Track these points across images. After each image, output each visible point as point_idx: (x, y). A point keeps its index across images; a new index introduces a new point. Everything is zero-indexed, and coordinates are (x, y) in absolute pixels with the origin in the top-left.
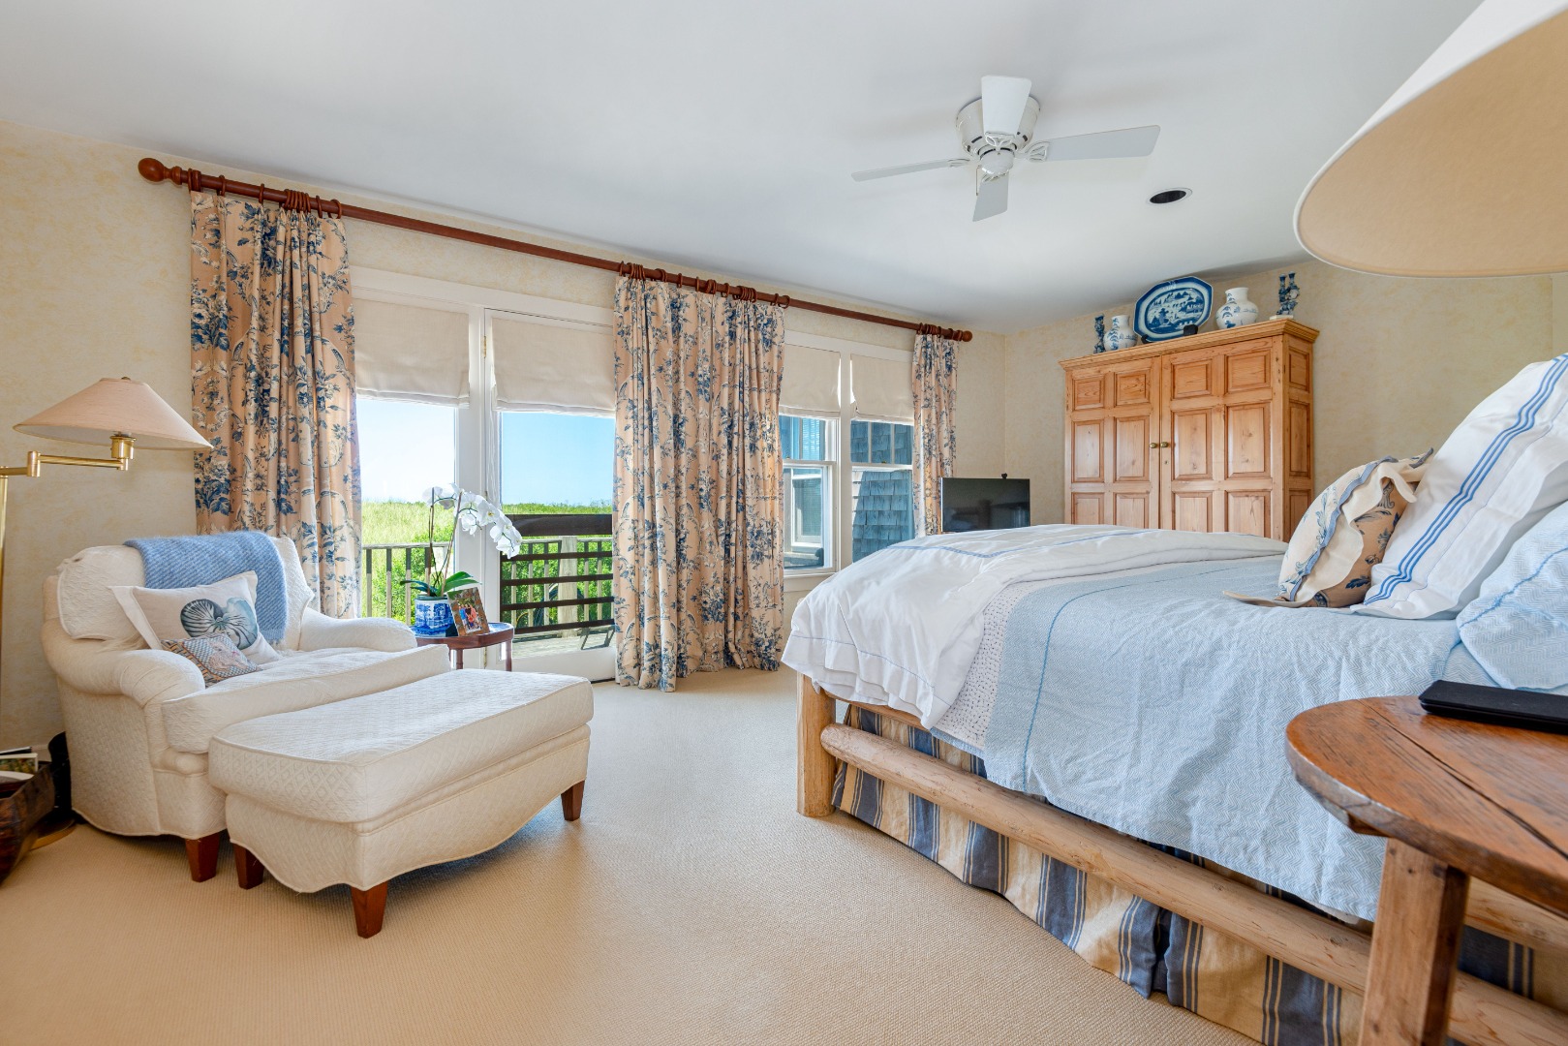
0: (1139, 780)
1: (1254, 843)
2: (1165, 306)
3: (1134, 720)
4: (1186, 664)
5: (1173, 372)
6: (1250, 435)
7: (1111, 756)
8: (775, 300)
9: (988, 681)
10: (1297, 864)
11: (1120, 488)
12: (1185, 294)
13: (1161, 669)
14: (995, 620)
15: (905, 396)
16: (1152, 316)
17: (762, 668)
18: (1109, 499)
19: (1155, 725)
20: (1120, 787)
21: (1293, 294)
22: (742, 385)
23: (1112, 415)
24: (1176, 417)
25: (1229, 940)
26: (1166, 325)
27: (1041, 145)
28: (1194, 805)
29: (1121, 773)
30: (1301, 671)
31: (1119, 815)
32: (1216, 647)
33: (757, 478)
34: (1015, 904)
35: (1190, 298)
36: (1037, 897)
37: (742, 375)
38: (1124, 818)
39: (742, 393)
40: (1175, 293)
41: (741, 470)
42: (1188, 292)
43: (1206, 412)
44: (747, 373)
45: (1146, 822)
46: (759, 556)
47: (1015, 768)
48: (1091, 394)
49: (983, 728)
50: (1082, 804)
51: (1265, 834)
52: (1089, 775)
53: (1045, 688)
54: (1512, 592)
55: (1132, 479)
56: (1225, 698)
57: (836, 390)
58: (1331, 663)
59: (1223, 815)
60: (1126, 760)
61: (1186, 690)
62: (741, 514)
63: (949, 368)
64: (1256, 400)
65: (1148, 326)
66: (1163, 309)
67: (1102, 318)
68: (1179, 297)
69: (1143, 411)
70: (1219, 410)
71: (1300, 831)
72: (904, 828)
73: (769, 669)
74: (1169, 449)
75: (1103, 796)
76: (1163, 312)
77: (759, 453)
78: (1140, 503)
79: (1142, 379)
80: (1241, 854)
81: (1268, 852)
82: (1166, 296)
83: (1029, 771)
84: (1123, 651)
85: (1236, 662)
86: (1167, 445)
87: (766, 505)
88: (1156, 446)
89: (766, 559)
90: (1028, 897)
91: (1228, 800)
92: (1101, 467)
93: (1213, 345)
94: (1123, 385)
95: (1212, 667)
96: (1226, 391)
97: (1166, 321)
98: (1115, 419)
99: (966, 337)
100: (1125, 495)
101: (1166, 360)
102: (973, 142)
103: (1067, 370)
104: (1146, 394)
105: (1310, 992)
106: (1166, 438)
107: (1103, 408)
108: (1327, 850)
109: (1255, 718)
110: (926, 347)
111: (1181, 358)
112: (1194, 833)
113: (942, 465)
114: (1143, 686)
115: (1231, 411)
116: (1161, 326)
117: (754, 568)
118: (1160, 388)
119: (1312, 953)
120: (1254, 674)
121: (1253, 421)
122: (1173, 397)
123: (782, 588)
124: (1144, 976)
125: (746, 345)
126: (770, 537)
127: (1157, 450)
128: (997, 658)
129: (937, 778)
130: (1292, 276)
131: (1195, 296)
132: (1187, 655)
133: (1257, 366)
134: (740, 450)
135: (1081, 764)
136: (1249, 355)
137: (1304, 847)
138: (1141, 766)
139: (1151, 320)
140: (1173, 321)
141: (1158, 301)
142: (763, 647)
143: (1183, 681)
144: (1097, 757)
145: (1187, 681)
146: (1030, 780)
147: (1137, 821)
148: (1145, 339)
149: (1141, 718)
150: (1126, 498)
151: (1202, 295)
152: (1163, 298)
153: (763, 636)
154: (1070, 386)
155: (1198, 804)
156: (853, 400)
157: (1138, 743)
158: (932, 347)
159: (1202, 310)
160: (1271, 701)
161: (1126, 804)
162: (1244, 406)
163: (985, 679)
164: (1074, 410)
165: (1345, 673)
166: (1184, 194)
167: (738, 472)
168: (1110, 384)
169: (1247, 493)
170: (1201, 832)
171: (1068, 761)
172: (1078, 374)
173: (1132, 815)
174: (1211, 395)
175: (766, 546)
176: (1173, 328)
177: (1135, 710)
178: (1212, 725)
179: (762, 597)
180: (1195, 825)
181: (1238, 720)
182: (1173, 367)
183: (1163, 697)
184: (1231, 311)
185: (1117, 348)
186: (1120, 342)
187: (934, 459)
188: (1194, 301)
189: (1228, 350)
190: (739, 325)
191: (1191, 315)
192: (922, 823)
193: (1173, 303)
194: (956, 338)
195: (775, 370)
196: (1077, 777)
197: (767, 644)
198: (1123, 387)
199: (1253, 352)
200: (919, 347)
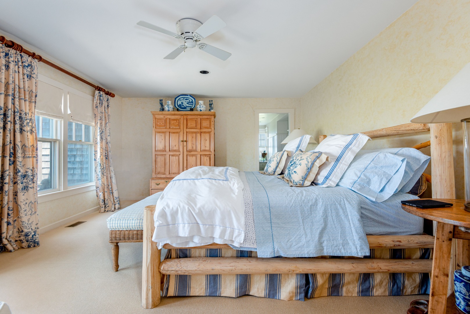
0: (309, 241)
1: (340, 247)
2: (183, 101)
3: (302, 224)
4: (311, 206)
5: (187, 121)
6: (206, 140)
7: (299, 236)
8: (33, 55)
9: (250, 224)
10: (351, 249)
11: (171, 153)
12: (188, 99)
13: (305, 208)
14: (247, 202)
15: (90, 114)
16: (179, 103)
17: (29, 247)
18: (168, 156)
19: (307, 224)
20: (304, 244)
21: (212, 105)
22: (14, 95)
23: (169, 131)
24: (188, 133)
25: (323, 274)
26: (183, 107)
27: (204, 44)
28: (324, 243)
29: (304, 240)
30: (337, 202)
31: (306, 253)
32: (316, 200)
33: (24, 146)
34: (255, 295)
35: (189, 101)
36: (264, 289)
37: (14, 90)
38: (308, 253)
39: (13, 99)
40: (185, 98)
41: (12, 142)
42: (189, 99)
43: (196, 133)
44: (17, 89)
45: (314, 251)
46: (26, 188)
47: (271, 250)
48: (162, 123)
49: (254, 240)
50: (294, 253)
51: (342, 244)
52: (294, 244)
53: (272, 221)
54: (357, 180)
55: (175, 151)
56: (323, 213)
57: (61, 107)
58: (342, 200)
59: (332, 243)
60: (304, 236)
61: (312, 212)
62: (12, 166)
63: (108, 106)
64: (208, 131)
65: (178, 106)
66: (182, 102)
67: (162, 100)
68: (186, 99)
69: (178, 131)
70: (199, 133)
71: (349, 240)
72: (202, 290)
73: (34, 246)
74: (186, 143)
75: (300, 249)
76: (182, 103)
77: (25, 133)
78: (177, 158)
79: (178, 121)
80: (338, 251)
81: (344, 248)
82: (183, 98)
83: (276, 250)
84: (294, 205)
85: (323, 203)
86: (185, 141)
87: (30, 161)
88: (183, 141)
89: (30, 189)
90: (260, 291)
91: (331, 238)
92: (165, 147)
93: (197, 115)
94: (172, 122)
95: (317, 205)
96: (201, 128)
97: (183, 106)
98: (170, 132)
99: (113, 96)
100: (173, 155)
101: (185, 117)
102: (186, 33)
103: (153, 114)
104: (179, 125)
105: (338, 278)
106: (185, 139)
107: (166, 128)
108: (356, 243)
109: (331, 216)
110: (100, 96)
111: (189, 117)
112: (325, 250)
113: (107, 143)
114: (301, 214)
115: (202, 133)
116: (182, 107)
117: (23, 195)
118: (183, 124)
119: (350, 268)
120: (327, 205)
121: (207, 136)
122: (187, 128)
123: (37, 202)
124: (303, 295)
125: (17, 74)
126: (32, 177)
127: (182, 142)
128: (251, 215)
129: (232, 264)
130: (212, 101)
131: (191, 100)
132: (310, 203)
133: (208, 122)
134: (12, 131)
135: (291, 242)
136: (206, 119)
137: (351, 244)
138: (308, 236)
139: (179, 104)
140: (185, 106)
141: (181, 99)
142: (31, 236)
143: (311, 211)
144: (295, 238)
145: (312, 210)
146: (277, 252)
147: (312, 252)
148: (178, 110)
149: (303, 223)
150: (173, 156)
151: (193, 101)
152: (182, 99)
153: (30, 230)
154: (155, 120)
155: (325, 242)
156: (69, 112)
157: (305, 230)
158: (103, 96)
159: (193, 105)
160: (333, 211)
161: (307, 249)
162: (205, 132)
163: (249, 223)
164: (156, 128)
165: (346, 202)
166: (208, 72)
167: (10, 143)
168: (168, 121)
169: (206, 155)
170: (327, 249)
171: (287, 242)
172: (157, 116)
173: (310, 251)
174: (197, 128)
175: (31, 182)
176: (185, 108)
177: (301, 222)
178: (322, 220)
179: (28, 210)
180: (325, 248)
181: (327, 218)
182: (187, 119)
183: (307, 216)
184: (201, 107)
185: (169, 111)
186: (170, 109)
187: (104, 140)
188: (190, 102)
189: (201, 117)
190: (12, 62)
191: (190, 105)
192: (212, 284)
193: (185, 101)
194: (110, 95)
195: (34, 91)
196: (291, 246)
197: (33, 234)
198: (172, 123)
199: (207, 119)
200: (97, 95)
